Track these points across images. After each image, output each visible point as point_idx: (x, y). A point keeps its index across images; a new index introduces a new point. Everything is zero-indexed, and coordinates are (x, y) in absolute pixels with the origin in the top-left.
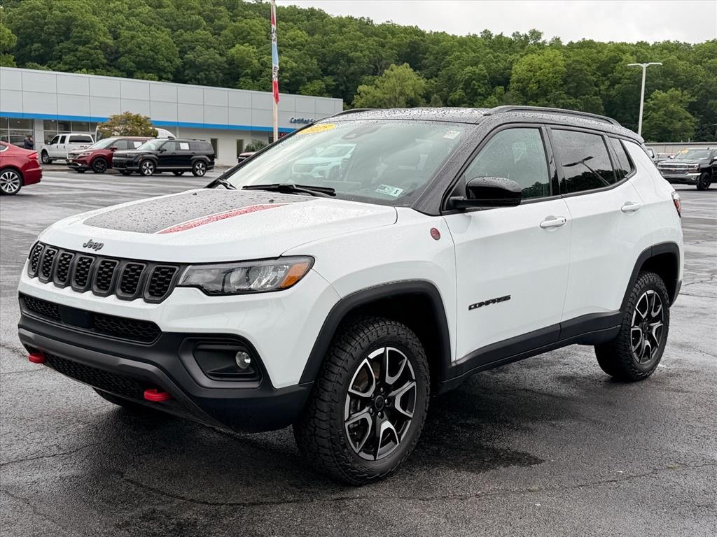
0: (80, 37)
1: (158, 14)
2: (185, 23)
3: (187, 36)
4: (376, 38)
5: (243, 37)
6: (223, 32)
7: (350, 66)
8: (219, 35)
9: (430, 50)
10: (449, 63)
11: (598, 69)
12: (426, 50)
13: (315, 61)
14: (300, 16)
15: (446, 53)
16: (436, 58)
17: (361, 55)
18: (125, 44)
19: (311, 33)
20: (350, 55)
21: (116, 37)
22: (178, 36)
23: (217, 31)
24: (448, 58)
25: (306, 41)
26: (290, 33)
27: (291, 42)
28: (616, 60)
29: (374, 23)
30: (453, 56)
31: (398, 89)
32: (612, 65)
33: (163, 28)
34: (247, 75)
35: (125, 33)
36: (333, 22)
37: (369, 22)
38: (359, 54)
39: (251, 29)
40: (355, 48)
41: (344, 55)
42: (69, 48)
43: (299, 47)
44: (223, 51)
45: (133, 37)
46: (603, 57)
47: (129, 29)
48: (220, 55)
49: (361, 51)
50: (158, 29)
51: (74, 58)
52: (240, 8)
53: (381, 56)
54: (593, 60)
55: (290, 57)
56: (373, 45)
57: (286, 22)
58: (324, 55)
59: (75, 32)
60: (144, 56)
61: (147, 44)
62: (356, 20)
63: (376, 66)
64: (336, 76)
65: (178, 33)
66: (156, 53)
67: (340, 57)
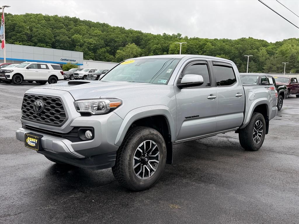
0: (18, 30)
1: (48, 23)
2: (57, 27)
3: (58, 31)
4: (125, 34)
5: (78, 32)
6: (71, 30)
7: (115, 43)
8: (70, 31)
9: (143, 39)
10: (149, 44)
11: (199, 47)
12: (142, 39)
13: (103, 41)
14: (100, 25)
15: (149, 40)
16: (145, 42)
17: (119, 40)
18: (34, 33)
19: (103, 32)
20: (115, 40)
21: (31, 31)
22: (54, 31)
23: (69, 30)
24: (149, 42)
25: (101, 34)
26: (95, 31)
27: (95, 35)
28: (205, 44)
29: (126, 29)
30: (151, 41)
31: (131, 52)
32: (203, 46)
33: (49, 28)
34: (78, 45)
35: (34, 29)
36: (111, 28)
37: (124, 29)
38: (118, 39)
39: (81, 29)
40: (117, 37)
41: (113, 40)
42: (14, 34)
43: (98, 36)
44: (70, 37)
45: (37, 31)
46: (201, 43)
47: (36, 28)
48: (69, 38)
49: (119, 39)
50: (47, 28)
51: (15, 38)
52: (78, 22)
53: (126, 40)
54: (197, 44)
55: (95, 39)
56: (124, 36)
57: (95, 28)
58: (107, 39)
59: (16, 28)
60: (41, 38)
61: (42, 33)
62: (120, 28)
63: (124, 44)
64: (111, 47)
65: (54, 30)
66: (45, 37)
67: (112, 40)
